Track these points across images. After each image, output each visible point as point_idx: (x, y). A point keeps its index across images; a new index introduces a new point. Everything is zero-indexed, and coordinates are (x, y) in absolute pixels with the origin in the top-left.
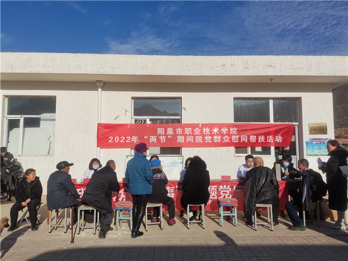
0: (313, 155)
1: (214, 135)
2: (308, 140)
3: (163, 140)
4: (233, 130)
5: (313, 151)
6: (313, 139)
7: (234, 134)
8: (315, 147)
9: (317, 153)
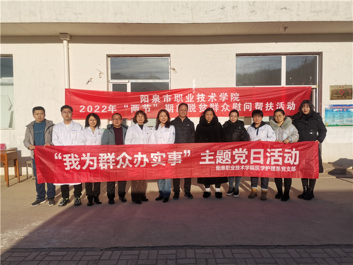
0: (333, 126)
1: (211, 102)
2: (328, 107)
3: (148, 109)
4: (235, 96)
5: (333, 121)
6: (334, 105)
7: (236, 102)
8: (336, 116)
9: (339, 124)
